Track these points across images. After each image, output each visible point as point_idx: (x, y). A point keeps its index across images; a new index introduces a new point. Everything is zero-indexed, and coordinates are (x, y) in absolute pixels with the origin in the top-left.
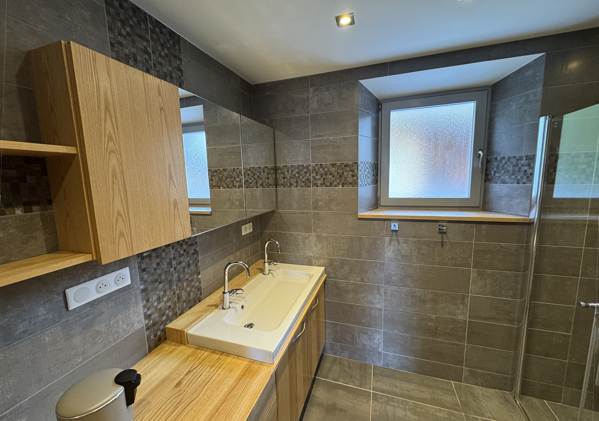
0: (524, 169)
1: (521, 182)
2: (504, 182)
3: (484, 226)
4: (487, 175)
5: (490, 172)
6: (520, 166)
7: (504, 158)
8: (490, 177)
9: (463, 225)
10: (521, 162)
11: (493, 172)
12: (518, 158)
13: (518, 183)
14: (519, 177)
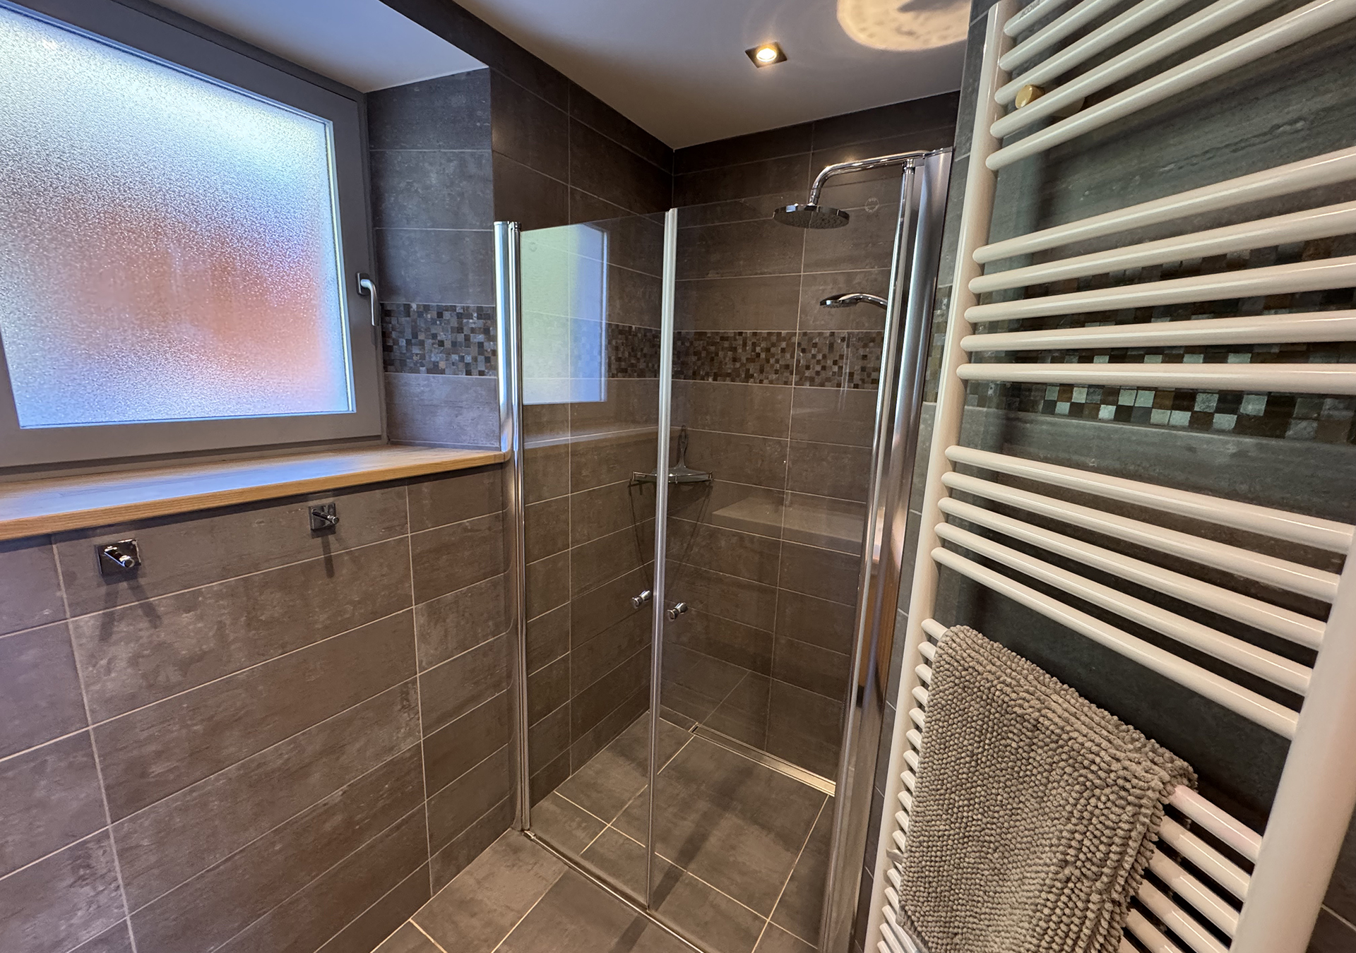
0: (476, 340)
1: (474, 371)
2: (435, 369)
3: (426, 487)
4: (387, 349)
5: (396, 342)
6: (466, 331)
7: (427, 308)
8: (396, 354)
9: (378, 493)
10: (468, 322)
11: (403, 342)
12: (461, 311)
13: (468, 373)
14: (468, 359)
